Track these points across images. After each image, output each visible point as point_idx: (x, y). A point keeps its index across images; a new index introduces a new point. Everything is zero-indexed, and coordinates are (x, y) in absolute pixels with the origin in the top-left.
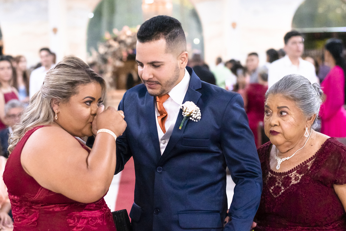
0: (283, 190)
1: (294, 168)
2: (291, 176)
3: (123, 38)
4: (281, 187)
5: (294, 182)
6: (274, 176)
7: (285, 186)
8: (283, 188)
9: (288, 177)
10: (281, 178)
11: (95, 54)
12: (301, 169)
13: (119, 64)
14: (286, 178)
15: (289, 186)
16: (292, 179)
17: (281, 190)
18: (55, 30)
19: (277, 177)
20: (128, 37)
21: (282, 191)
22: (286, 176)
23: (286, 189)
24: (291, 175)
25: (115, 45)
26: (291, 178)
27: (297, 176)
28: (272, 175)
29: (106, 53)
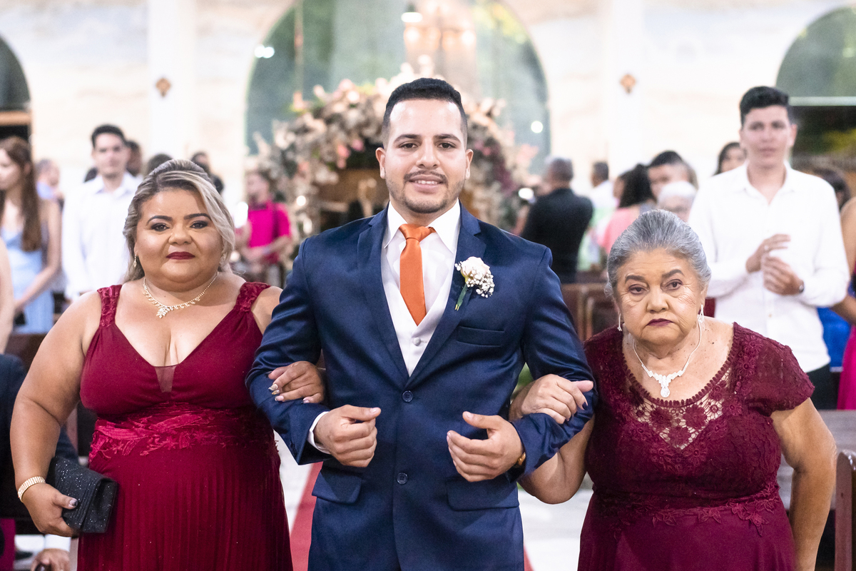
0: (694, 432)
1: (702, 390)
2: (702, 406)
3: (339, 108)
4: (686, 429)
5: (711, 417)
6: (663, 408)
7: (696, 425)
8: (691, 430)
9: (695, 408)
10: (681, 411)
11: (264, 148)
12: (714, 389)
13: (325, 176)
14: (692, 409)
15: (704, 424)
16: (706, 411)
17: (690, 435)
18: (163, 86)
19: (671, 409)
20: (352, 106)
21: (693, 436)
22: (691, 406)
23: (700, 430)
24: (701, 403)
25: (319, 126)
26: (703, 410)
27: (712, 404)
28: (655, 406)
29: (293, 147)
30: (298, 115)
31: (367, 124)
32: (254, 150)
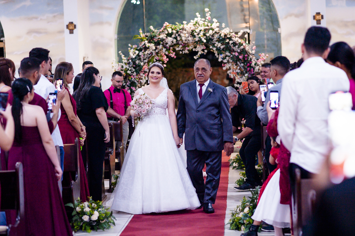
3: (162, 36)
18: (71, 27)
30: (142, 40)
31: (177, 44)
32: (120, 61)
